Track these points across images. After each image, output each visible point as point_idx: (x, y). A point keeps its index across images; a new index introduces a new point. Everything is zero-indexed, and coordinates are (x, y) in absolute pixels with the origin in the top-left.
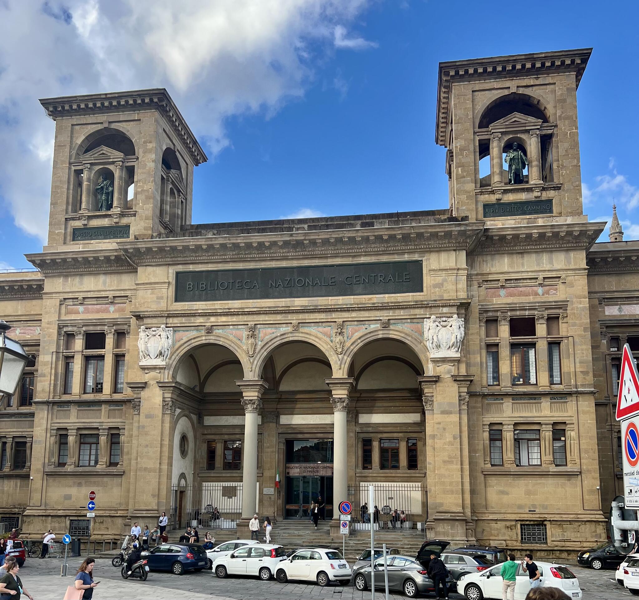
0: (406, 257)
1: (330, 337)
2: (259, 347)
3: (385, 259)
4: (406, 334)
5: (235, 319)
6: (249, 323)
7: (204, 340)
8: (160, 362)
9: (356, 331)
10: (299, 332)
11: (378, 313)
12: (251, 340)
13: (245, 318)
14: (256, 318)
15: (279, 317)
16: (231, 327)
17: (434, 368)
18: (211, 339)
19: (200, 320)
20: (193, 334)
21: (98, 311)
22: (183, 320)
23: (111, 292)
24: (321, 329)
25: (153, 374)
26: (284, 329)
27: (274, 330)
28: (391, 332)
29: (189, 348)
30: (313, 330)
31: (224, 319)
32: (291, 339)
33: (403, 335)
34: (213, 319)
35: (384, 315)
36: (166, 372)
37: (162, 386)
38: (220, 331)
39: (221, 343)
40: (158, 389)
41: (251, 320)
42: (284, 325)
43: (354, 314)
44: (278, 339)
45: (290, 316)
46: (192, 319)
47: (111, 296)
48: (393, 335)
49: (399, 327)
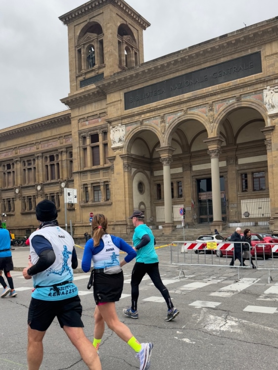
0: (250, 52)
1: (205, 113)
2: (167, 127)
3: (236, 56)
4: (252, 102)
5: (153, 113)
6: (161, 114)
7: (140, 129)
8: (120, 144)
9: (221, 107)
10: (188, 114)
11: (234, 92)
12: (163, 124)
13: (159, 112)
14: (164, 110)
15: (176, 107)
16: (152, 119)
17: (271, 121)
18: (143, 128)
19: (137, 118)
20: (134, 126)
21: (94, 123)
22: (129, 119)
23: (99, 111)
24: (200, 109)
25: (118, 151)
26: (179, 114)
27: (174, 116)
28: (243, 103)
29: (133, 134)
30: (196, 111)
31: (148, 115)
32: (184, 119)
33: (250, 103)
34: (143, 116)
35: (237, 93)
36: (124, 149)
37: (122, 157)
38: (147, 122)
39: (148, 129)
40: (121, 159)
41: (162, 112)
42: (179, 112)
43: (219, 96)
44: (177, 120)
45: (182, 106)
46: (133, 118)
47: (98, 114)
48: (244, 104)
49: (248, 98)
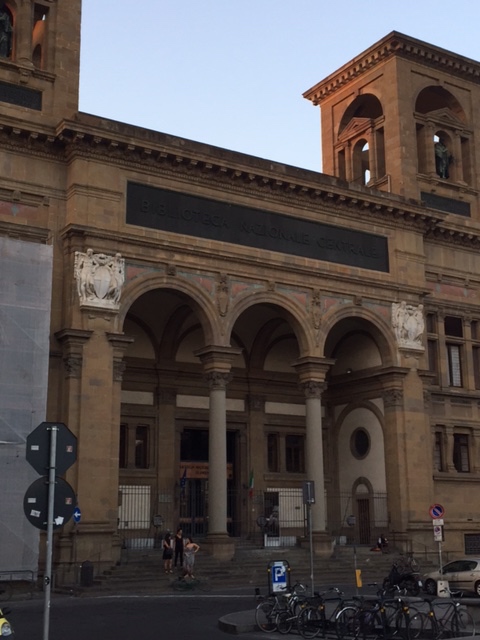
1: (306, 305)
2: (231, 305)
4: (377, 316)
6: (222, 272)
7: (165, 282)
8: (110, 304)
9: (332, 305)
10: (276, 294)
12: (223, 295)
13: (217, 263)
14: (229, 265)
15: (254, 270)
16: (198, 272)
17: (402, 359)
18: (174, 284)
19: (162, 255)
20: (150, 272)
22: (141, 250)
24: (296, 294)
25: (100, 321)
26: (258, 287)
27: (247, 286)
28: (364, 312)
29: (145, 291)
30: (289, 293)
31: (191, 259)
32: (266, 301)
33: (374, 317)
34: (177, 257)
35: (359, 291)
36: (116, 319)
37: (111, 338)
38: (185, 275)
39: (185, 291)
40: (107, 343)
41: (226, 268)
42: (259, 282)
43: (331, 284)
44: (253, 298)
45: (266, 272)
46: (152, 252)
47: (18, 190)
48: (366, 316)
49: (371, 307)
